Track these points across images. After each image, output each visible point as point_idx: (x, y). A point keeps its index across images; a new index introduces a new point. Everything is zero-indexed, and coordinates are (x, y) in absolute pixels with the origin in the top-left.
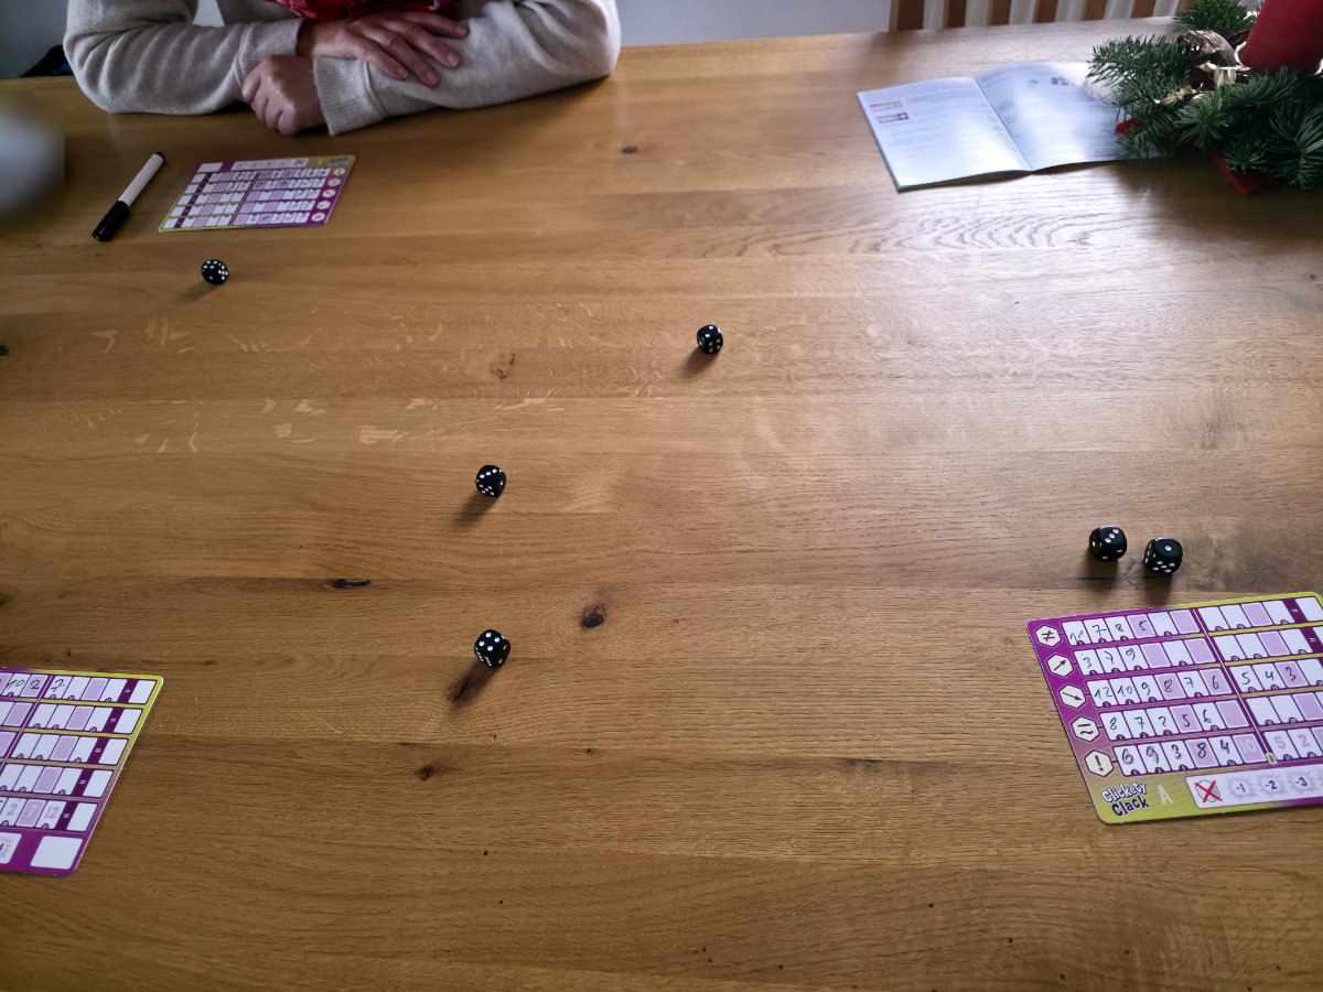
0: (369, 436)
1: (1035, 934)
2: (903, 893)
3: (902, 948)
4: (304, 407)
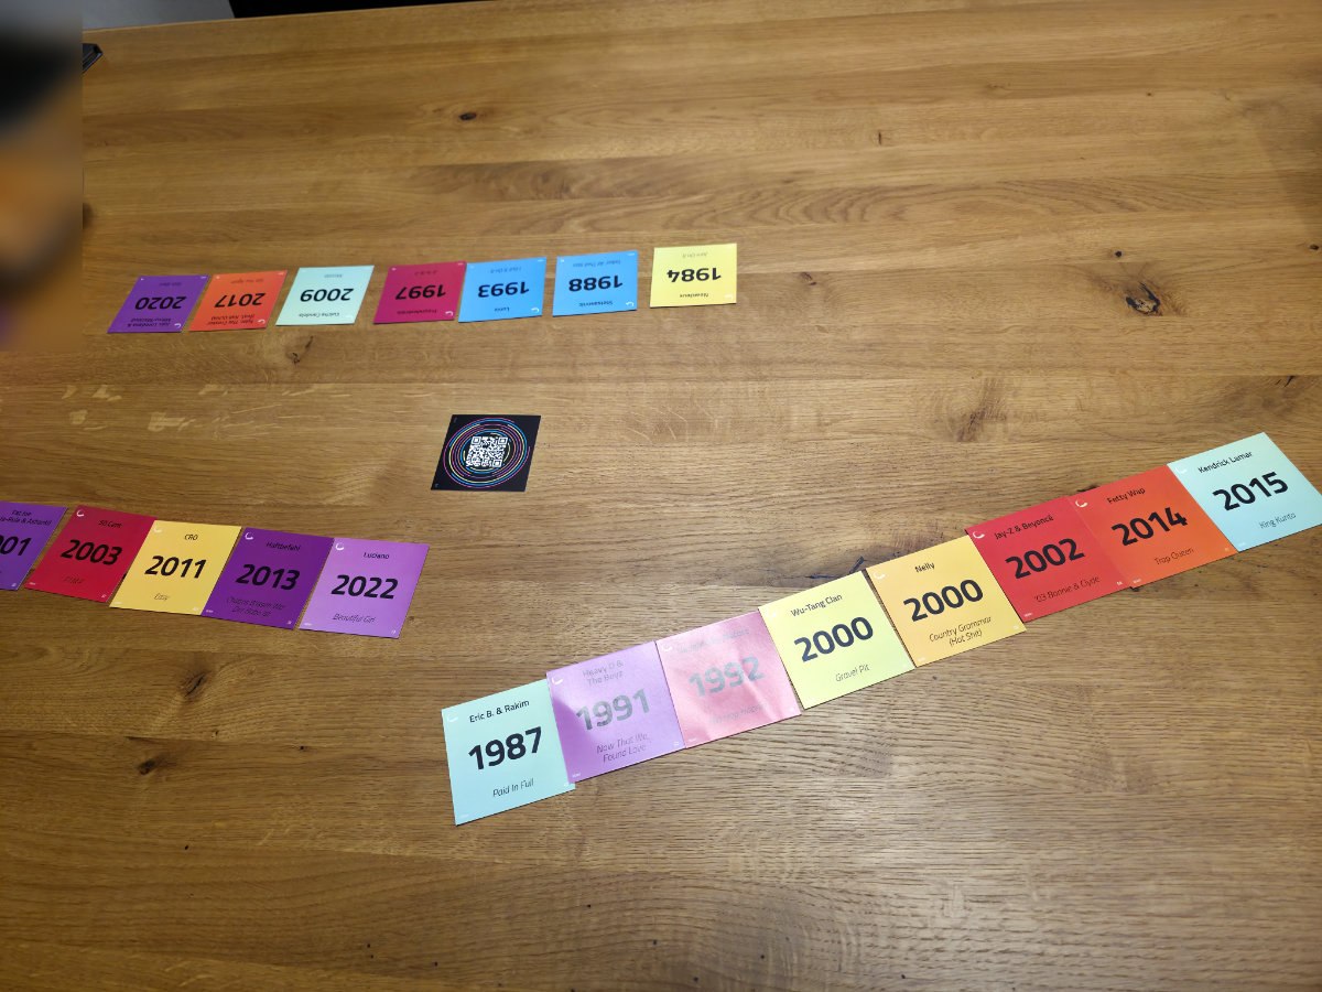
0: (159, 422)
1: (680, 936)
2: (566, 894)
3: (552, 948)
4: (101, 394)
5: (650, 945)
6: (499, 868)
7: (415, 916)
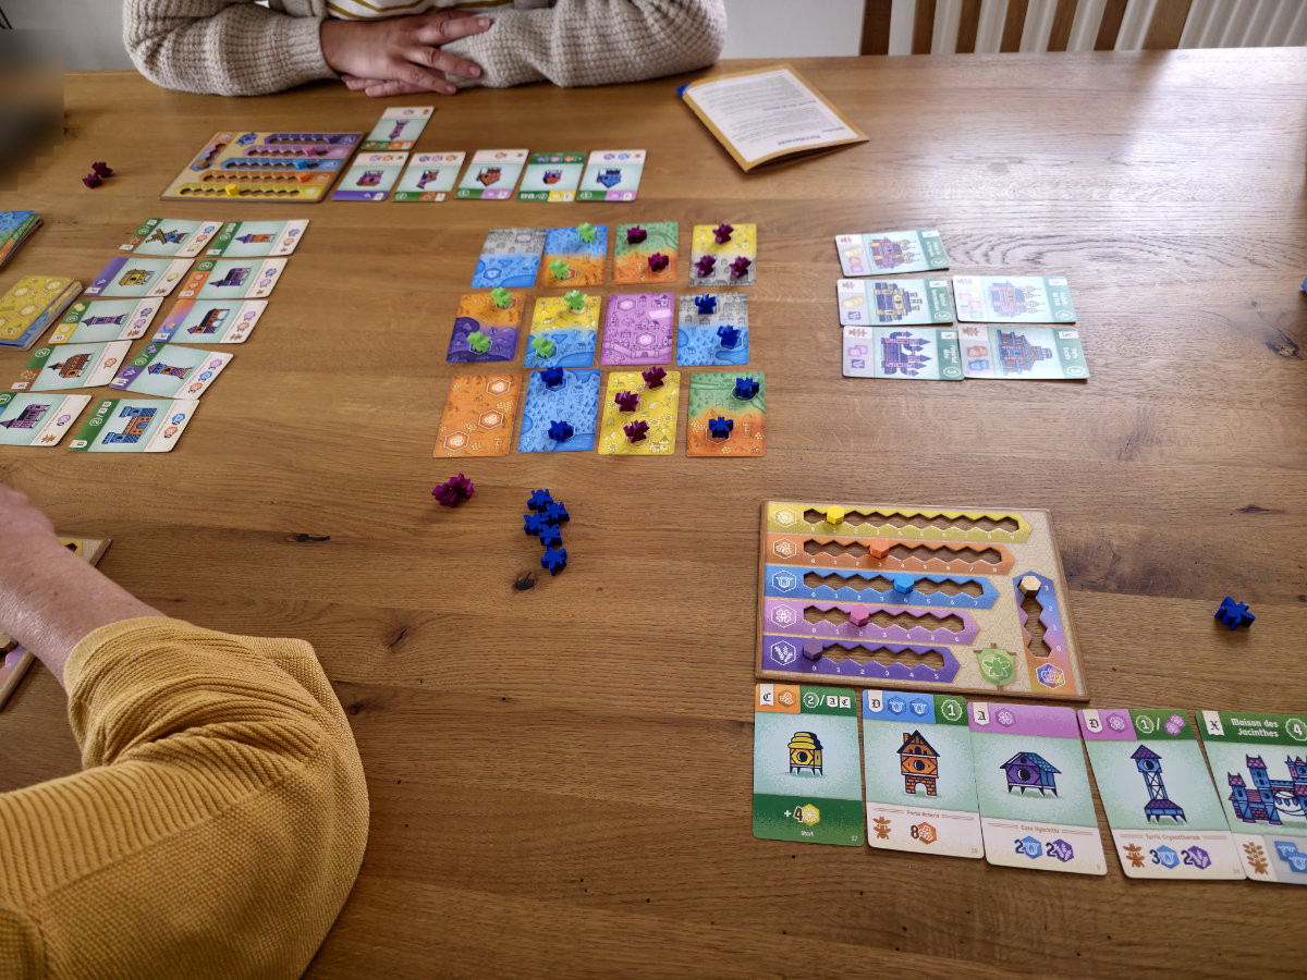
0: (347, 407)
1: (886, 889)
2: (769, 844)
5: (857, 895)
6: (701, 817)
7: (625, 856)
